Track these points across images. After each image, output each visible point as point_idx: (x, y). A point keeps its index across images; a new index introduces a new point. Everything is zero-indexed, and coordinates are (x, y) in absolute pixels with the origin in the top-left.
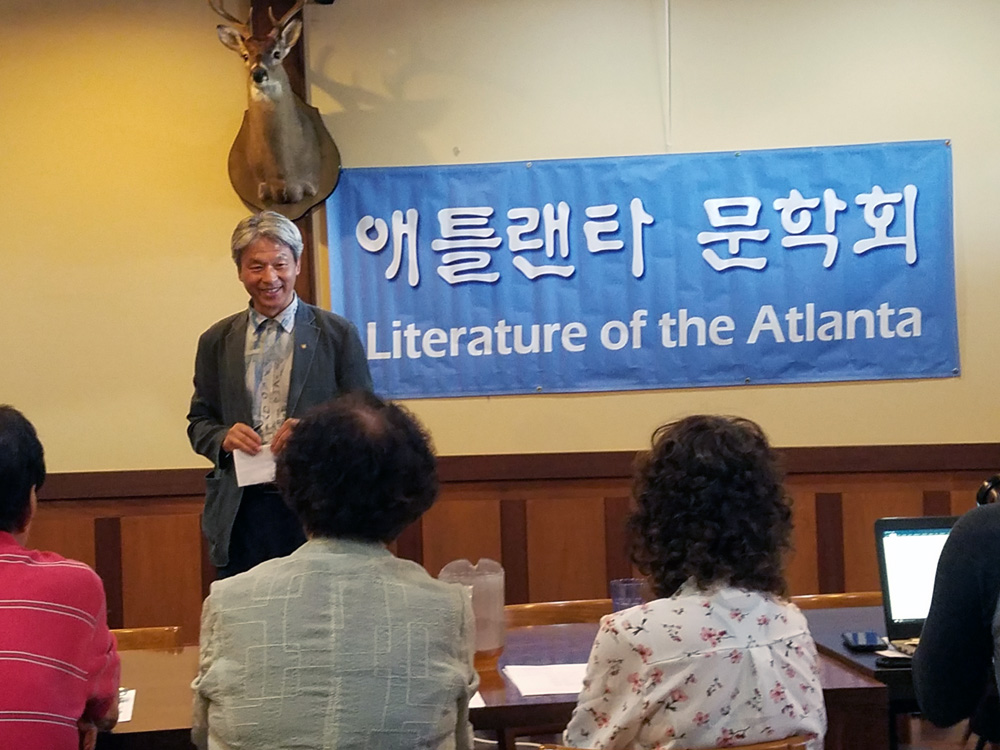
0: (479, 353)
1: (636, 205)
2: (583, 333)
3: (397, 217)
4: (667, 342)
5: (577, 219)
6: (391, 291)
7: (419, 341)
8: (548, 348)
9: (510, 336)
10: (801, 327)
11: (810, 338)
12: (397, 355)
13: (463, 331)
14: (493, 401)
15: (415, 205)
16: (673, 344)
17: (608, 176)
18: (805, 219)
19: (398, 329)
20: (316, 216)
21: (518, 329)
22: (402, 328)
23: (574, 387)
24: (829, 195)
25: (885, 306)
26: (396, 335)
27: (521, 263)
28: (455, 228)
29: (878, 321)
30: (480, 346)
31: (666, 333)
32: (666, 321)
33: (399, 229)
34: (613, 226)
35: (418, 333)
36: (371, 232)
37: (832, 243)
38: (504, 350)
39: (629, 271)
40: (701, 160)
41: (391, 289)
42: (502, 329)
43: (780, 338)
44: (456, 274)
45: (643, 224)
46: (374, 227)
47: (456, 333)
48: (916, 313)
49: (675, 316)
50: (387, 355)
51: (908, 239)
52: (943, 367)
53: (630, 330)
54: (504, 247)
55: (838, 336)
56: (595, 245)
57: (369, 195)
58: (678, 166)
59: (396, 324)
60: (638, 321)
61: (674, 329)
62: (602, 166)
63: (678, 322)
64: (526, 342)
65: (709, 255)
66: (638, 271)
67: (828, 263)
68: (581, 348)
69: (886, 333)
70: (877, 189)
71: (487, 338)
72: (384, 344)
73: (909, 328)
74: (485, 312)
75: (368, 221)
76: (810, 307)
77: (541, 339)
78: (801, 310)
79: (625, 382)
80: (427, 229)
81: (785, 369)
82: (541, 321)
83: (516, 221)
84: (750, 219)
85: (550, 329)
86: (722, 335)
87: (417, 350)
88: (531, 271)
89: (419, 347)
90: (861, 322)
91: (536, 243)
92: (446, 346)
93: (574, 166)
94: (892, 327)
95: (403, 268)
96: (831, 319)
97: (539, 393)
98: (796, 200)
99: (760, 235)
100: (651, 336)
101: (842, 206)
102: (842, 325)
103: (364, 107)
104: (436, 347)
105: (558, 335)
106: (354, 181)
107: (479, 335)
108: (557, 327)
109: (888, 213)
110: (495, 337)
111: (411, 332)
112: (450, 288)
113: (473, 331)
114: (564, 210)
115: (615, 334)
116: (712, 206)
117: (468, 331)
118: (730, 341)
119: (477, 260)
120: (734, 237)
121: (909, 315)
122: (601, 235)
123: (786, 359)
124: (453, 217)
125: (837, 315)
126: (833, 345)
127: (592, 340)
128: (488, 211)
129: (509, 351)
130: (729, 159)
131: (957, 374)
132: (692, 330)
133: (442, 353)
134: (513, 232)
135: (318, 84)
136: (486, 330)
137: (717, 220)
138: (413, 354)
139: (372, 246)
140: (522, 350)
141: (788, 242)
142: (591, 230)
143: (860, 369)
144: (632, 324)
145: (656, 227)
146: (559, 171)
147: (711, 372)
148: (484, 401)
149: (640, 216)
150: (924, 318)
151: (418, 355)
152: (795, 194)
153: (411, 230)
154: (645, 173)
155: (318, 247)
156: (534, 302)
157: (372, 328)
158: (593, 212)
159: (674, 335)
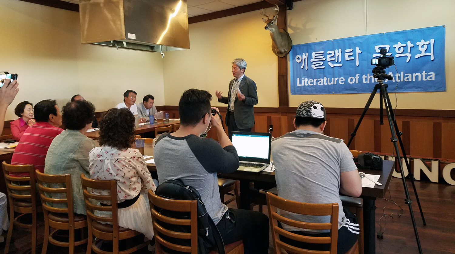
0: (320, 84)
1: (357, 48)
2: (344, 80)
3: (304, 55)
4: (364, 82)
5: (343, 53)
6: (302, 71)
7: (307, 82)
8: (335, 83)
9: (327, 80)
10: (400, 78)
11: (402, 80)
12: (303, 85)
13: (317, 79)
14: (323, 95)
15: (307, 52)
16: (366, 82)
17: (351, 42)
18: (402, 49)
19: (303, 79)
20: (288, 56)
21: (329, 79)
22: (304, 79)
23: (341, 92)
24: (409, 43)
25: (424, 72)
26: (303, 80)
27: (330, 64)
28: (315, 56)
29: (422, 76)
31: (364, 79)
32: (364, 77)
33: (304, 57)
34: (351, 54)
35: (307, 80)
36: (298, 58)
37: (409, 55)
38: (325, 84)
39: (355, 65)
40: (374, 36)
41: (303, 70)
42: (325, 79)
44: (315, 67)
45: (359, 53)
46: (299, 57)
47: (315, 80)
48: (433, 74)
49: (366, 75)
50: (301, 85)
51: (432, 54)
52: (441, 89)
53: (355, 79)
54: (326, 60)
55: (410, 80)
56: (347, 58)
57: (298, 51)
58: (368, 38)
59: (303, 78)
61: (366, 79)
62: (349, 39)
63: (367, 77)
64: (330, 82)
66: (357, 64)
67: (408, 61)
68: (343, 83)
69: (424, 79)
70: (423, 40)
71: (322, 81)
72: (300, 83)
73: (431, 78)
74: (321, 75)
75: (298, 56)
76: (402, 73)
77: (334, 81)
78: (399, 73)
79: (354, 91)
80: (310, 57)
81: (395, 89)
82: (334, 77)
83: (329, 54)
85: (336, 79)
87: (307, 84)
88: (332, 65)
89: (307, 83)
90: (417, 76)
91: (333, 59)
92: (313, 83)
93: (343, 40)
94: (426, 78)
95: (304, 66)
96: (408, 76)
97: (333, 94)
98: (399, 45)
100: (360, 80)
101: (412, 45)
102: (411, 77)
103: (298, 31)
104: (311, 83)
105: (338, 80)
106: (295, 47)
107: (320, 80)
108: (338, 78)
109: (426, 47)
110: (323, 81)
111: (306, 80)
112: (314, 70)
113: (319, 79)
114: (340, 51)
115: (351, 80)
116: (376, 47)
117: (318, 79)
119: (320, 63)
121: (431, 74)
122: (349, 56)
123: (395, 86)
124: (315, 54)
125: (410, 75)
126: (409, 82)
127: (346, 81)
128: (323, 52)
129: (326, 84)
130: (381, 35)
131: (445, 90)
132: (370, 79)
133: (312, 85)
134: (328, 56)
135: (289, 27)
136: (322, 79)
137: (378, 51)
138: (306, 85)
139: (299, 61)
140: (329, 84)
141: (397, 56)
142: (346, 55)
143: (416, 89)
144: (356, 77)
145: (362, 53)
146: (339, 42)
148: (321, 95)
149: (358, 51)
150: (435, 75)
151: (307, 85)
152: (399, 43)
153: (306, 57)
154: (360, 40)
155: (288, 62)
156: (332, 73)
157: (298, 79)
158: (347, 51)
159: (366, 80)
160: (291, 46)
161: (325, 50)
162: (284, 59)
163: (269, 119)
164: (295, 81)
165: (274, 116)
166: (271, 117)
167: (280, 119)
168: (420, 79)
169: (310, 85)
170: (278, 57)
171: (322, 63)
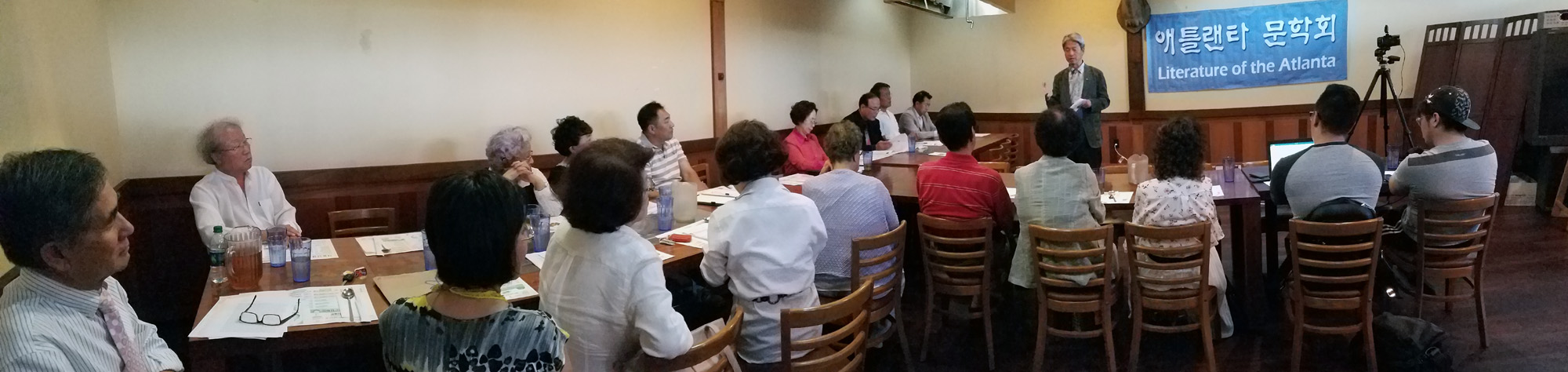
0: (1194, 76)
1: (1243, 24)
2: (1226, 69)
3: (1168, 31)
4: (1253, 72)
5: (1224, 31)
7: (1175, 73)
8: (1216, 75)
9: (1204, 71)
10: (1296, 64)
11: (1300, 69)
12: (1168, 78)
14: (1199, 92)
15: (1174, 28)
16: (1255, 72)
17: (1234, 15)
18: (1299, 27)
19: (1168, 69)
20: (1143, 31)
21: (1206, 68)
22: (1170, 69)
23: (1223, 88)
24: (1307, 18)
25: (1324, 57)
26: (1168, 71)
27: (1207, 46)
28: (1186, 34)
29: (1322, 62)
30: (1195, 74)
31: (1253, 69)
32: (1253, 65)
33: (1169, 35)
34: (1235, 32)
35: (1174, 71)
36: (1160, 36)
37: (1307, 35)
38: (1202, 76)
39: (1241, 48)
40: (1264, 8)
41: (1165, 55)
42: (1201, 68)
43: (1289, 69)
44: (1186, 50)
45: (1245, 31)
47: (1187, 70)
48: (1334, 58)
49: (1256, 63)
50: (1164, 78)
51: (1332, 33)
53: (1241, 68)
54: (1201, 41)
55: (1308, 67)
56: (1230, 39)
57: (1159, 25)
58: (1257, 10)
59: (1168, 67)
60: (1244, 65)
61: (1255, 67)
62: (1232, 11)
63: (1256, 65)
64: (1209, 73)
65: (1267, 41)
67: (1306, 42)
68: (1226, 74)
69: (1324, 66)
70: (1323, 16)
71: (1197, 72)
72: (1164, 74)
73: (1331, 64)
74: (1196, 63)
75: (1159, 33)
77: (1213, 72)
78: (1297, 59)
79: (1240, 86)
80: (1177, 35)
81: (1290, 80)
82: (1213, 66)
83: (1205, 31)
84: (1280, 28)
85: (1216, 68)
86: (1271, 69)
88: (1210, 49)
89: (1174, 75)
90: (1316, 63)
91: (1211, 39)
92: (1183, 75)
93: (1223, 12)
94: (1326, 64)
95: (1169, 49)
97: (1213, 90)
98: (1296, 21)
99: (1283, 34)
100: (1248, 69)
101: (1311, 23)
102: (1310, 64)
104: (1180, 75)
105: (1218, 70)
106: (1155, 19)
107: (1194, 70)
109: (1326, 24)
110: (1199, 71)
111: (1172, 70)
112: (1184, 56)
113: (1192, 69)
114: (1220, 27)
115: (1237, 69)
116: (1268, 24)
117: (1190, 69)
118: (1273, 71)
119: (1193, 45)
120: (1275, 35)
121: (1331, 59)
122: (1232, 36)
123: (1291, 76)
124: (1186, 31)
125: (1308, 61)
126: (1307, 70)
127: (1229, 72)
128: (1196, 28)
130: (1273, 7)
132: (1261, 67)
133: (1182, 77)
134: (1205, 35)
136: (1196, 69)
137: (1270, 29)
138: (1173, 77)
139: (1161, 41)
140: (1208, 75)
141: (1293, 36)
142: (1229, 34)
143: (1314, 78)
144: (1242, 66)
145: (1250, 32)
146: (1219, 14)
147: (1267, 81)
149: (1244, 29)
150: (1336, 61)
152: (1295, 18)
153: (1172, 35)
154: (1244, 13)
155: (1144, 41)
156: (1210, 59)
157: (1160, 69)
158: (1229, 28)
159: (1256, 70)
160: (1149, 17)
161: (1200, 24)
162: (1138, 35)
163: (1113, 131)
164: (1154, 73)
165: (1121, 126)
166: (1115, 127)
167: (1130, 130)
168: (1319, 67)
169: (1179, 77)
170: (1128, 32)
171: (1196, 45)
